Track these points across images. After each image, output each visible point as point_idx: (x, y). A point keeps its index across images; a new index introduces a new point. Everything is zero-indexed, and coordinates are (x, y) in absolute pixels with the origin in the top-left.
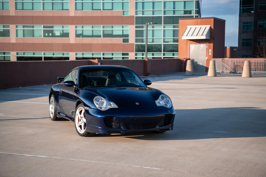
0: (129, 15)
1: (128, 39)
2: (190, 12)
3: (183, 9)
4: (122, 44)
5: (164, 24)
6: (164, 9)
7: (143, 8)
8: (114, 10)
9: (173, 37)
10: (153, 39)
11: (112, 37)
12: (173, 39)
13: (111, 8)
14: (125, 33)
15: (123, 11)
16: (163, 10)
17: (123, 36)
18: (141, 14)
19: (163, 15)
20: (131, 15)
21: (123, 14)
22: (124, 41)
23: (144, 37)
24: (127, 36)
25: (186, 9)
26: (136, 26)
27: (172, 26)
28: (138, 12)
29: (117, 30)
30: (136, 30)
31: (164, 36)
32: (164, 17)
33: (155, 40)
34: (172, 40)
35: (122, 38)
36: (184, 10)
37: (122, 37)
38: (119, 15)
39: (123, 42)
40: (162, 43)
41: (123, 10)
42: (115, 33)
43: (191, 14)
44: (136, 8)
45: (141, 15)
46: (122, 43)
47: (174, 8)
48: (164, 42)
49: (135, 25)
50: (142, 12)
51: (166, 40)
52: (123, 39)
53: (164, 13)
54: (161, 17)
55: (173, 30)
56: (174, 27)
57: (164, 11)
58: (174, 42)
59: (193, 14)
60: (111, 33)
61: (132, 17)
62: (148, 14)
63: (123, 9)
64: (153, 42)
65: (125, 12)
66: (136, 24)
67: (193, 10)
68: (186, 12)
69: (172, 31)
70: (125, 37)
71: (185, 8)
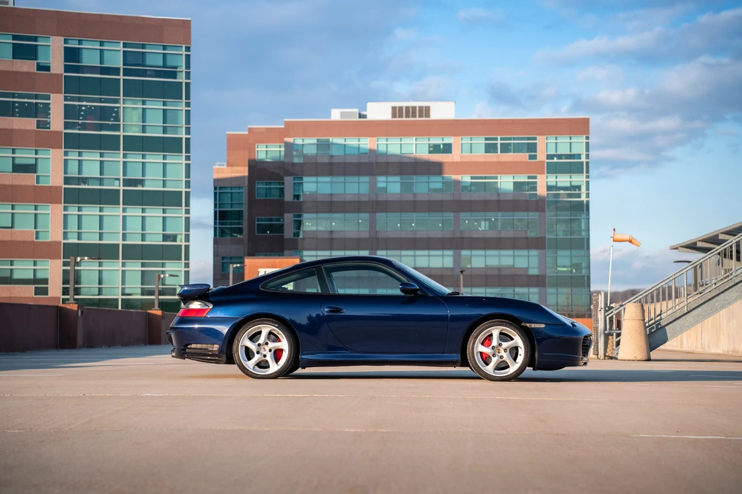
0: (50, 240)
1: (47, 288)
2: (174, 238)
3: (161, 232)
4: (33, 298)
5: (123, 259)
6: (123, 230)
7: (79, 227)
8: (16, 229)
9: (142, 285)
10: (99, 288)
11: (10, 284)
12: (142, 288)
13: (10, 225)
14: (40, 276)
15: (37, 232)
16: (121, 232)
17: (35, 281)
18: (75, 238)
19: (121, 242)
20: (52, 240)
21: (37, 238)
22: (37, 292)
23: (80, 284)
24: (45, 281)
25: (167, 232)
26: (64, 262)
27: (140, 264)
28: (69, 235)
29: (23, 268)
30: (64, 270)
31: (123, 283)
32: (123, 245)
33: (104, 291)
34: (139, 291)
35: (34, 286)
36: (163, 234)
37: (34, 284)
38: (28, 239)
39: (35, 294)
40: (120, 297)
41: (38, 230)
42: (16, 276)
43: (175, 241)
44: (65, 226)
45: (76, 241)
46: (34, 296)
47: (143, 228)
48: (123, 294)
49: (62, 260)
50: (77, 234)
51: (127, 291)
52: (35, 288)
53: (124, 238)
54: (118, 245)
55: (142, 271)
56: (143, 265)
57: (123, 234)
58: (142, 294)
59: (181, 241)
60: (9, 275)
61: (57, 243)
62: (91, 239)
63: (35, 228)
64: (99, 295)
65: (40, 234)
66: (64, 258)
67: (181, 234)
68: (166, 237)
69: (140, 272)
70: (40, 284)
71: (164, 229)
